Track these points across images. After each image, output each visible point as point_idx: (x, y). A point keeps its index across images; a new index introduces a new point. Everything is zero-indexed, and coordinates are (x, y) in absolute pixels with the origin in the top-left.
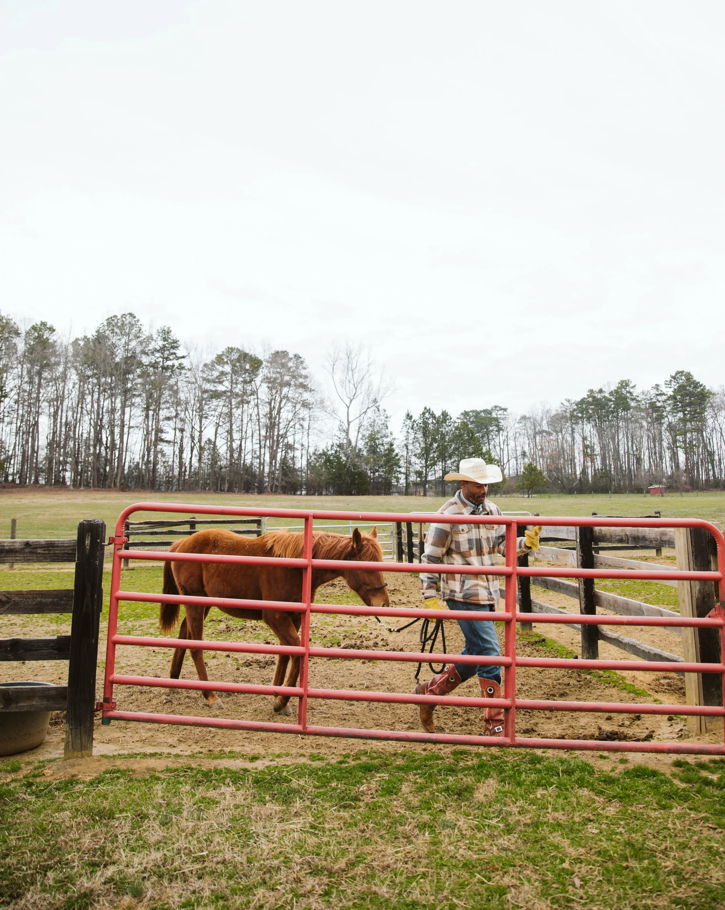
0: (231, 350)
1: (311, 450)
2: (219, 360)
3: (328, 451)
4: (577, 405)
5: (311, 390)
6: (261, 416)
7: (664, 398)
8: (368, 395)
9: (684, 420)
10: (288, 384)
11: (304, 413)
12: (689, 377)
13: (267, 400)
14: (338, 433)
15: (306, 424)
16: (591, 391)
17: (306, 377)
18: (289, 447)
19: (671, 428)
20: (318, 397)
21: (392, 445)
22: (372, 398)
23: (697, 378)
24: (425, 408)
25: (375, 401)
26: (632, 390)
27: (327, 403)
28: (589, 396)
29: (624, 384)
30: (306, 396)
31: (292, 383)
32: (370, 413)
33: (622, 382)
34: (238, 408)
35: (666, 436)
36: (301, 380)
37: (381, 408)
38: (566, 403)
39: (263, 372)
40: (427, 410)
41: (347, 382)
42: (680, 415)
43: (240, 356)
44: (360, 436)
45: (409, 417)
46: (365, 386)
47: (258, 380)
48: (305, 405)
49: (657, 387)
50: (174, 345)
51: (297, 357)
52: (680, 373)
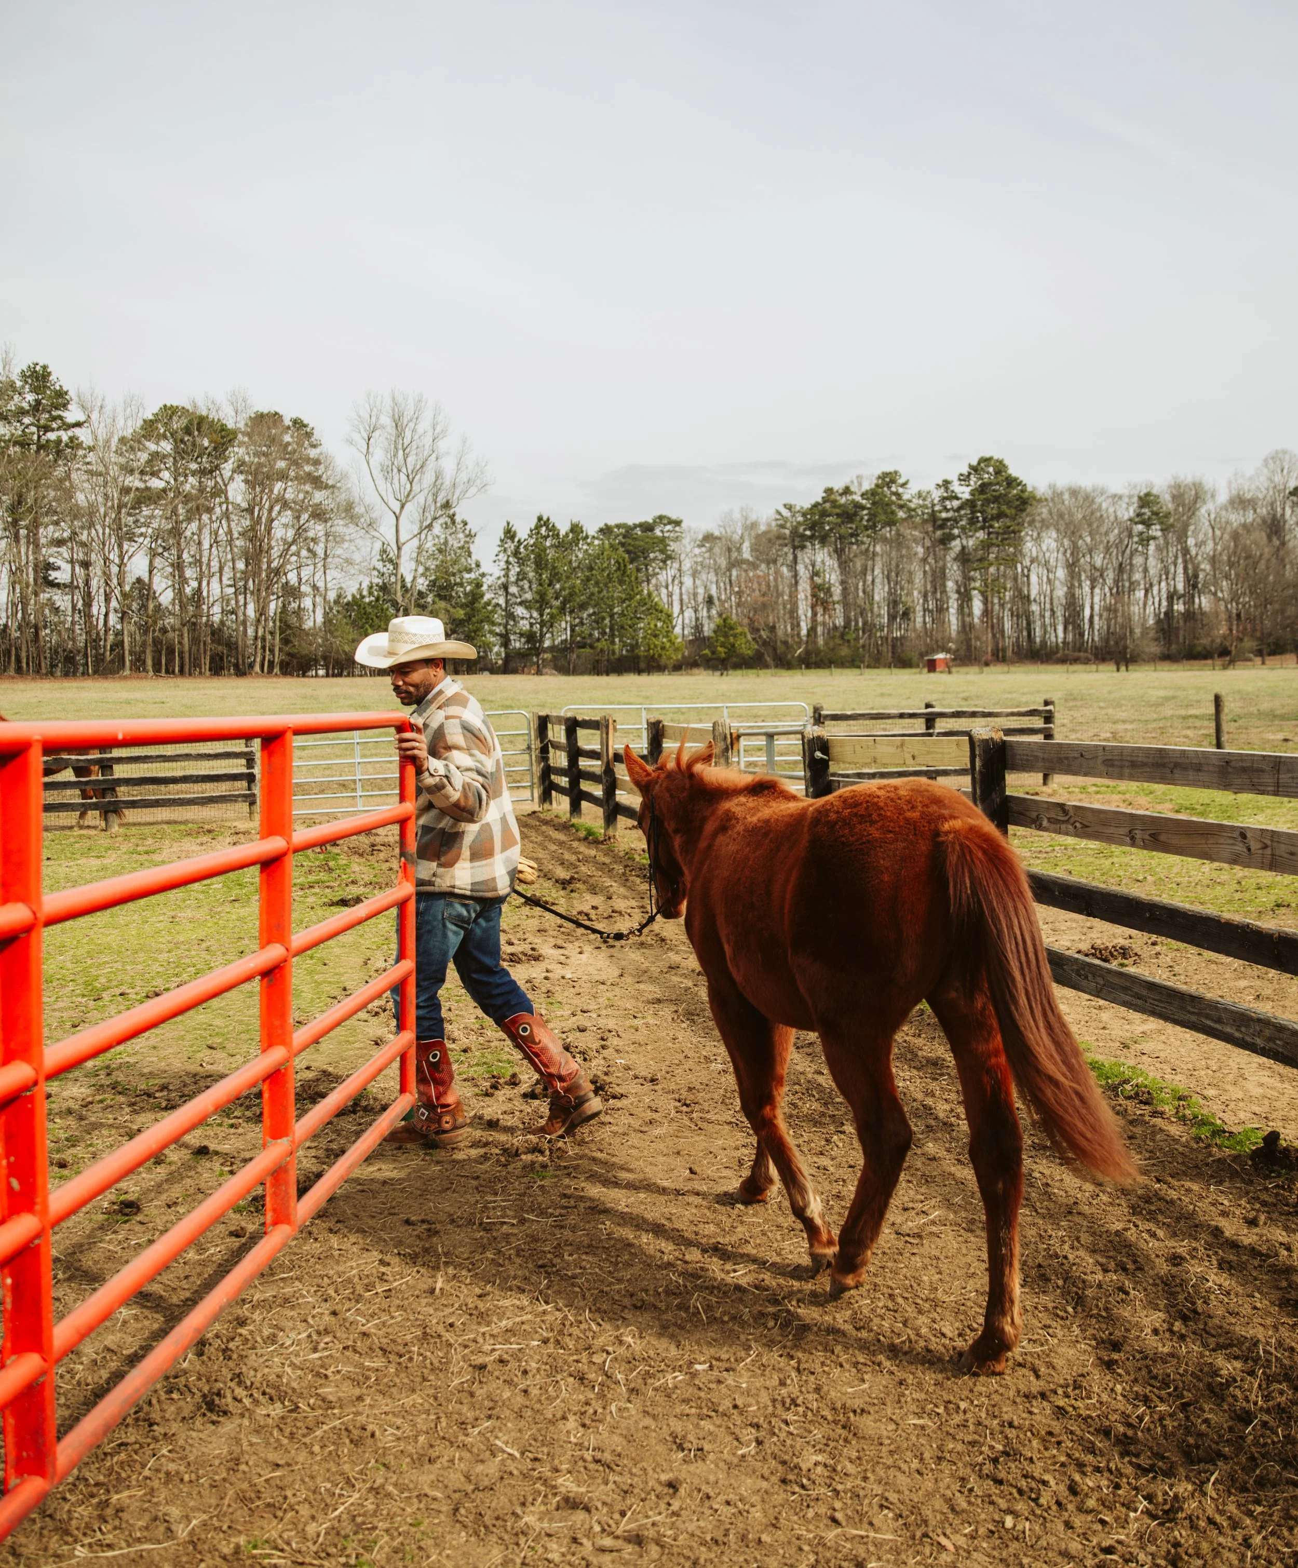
0: (169, 412)
1: (332, 596)
2: (149, 429)
3: (363, 597)
4: (804, 515)
5: (327, 487)
6: (236, 535)
7: (956, 503)
8: (435, 496)
9: (986, 546)
10: (283, 476)
11: (316, 529)
12: (1000, 468)
13: (244, 505)
14: (380, 565)
15: (320, 550)
16: (829, 491)
17: (317, 462)
18: (292, 592)
19: (964, 558)
20: (342, 497)
21: (479, 585)
22: (441, 500)
23: (1013, 470)
24: (540, 519)
25: (447, 505)
26: (901, 490)
27: (359, 510)
28: (825, 500)
29: (888, 479)
30: (319, 496)
31: (292, 474)
32: (437, 529)
33: (885, 475)
34: (189, 520)
35: (954, 570)
36: (308, 468)
37: (458, 519)
38: (785, 513)
39: (237, 452)
40: (542, 522)
41: (395, 470)
42: (981, 535)
43: (191, 422)
44: (421, 569)
45: (509, 534)
46: (428, 478)
47: (227, 468)
48: (319, 514)
49: (946, 483)
50: (61, 399)
51: (298, 424)
52: (986, 460)
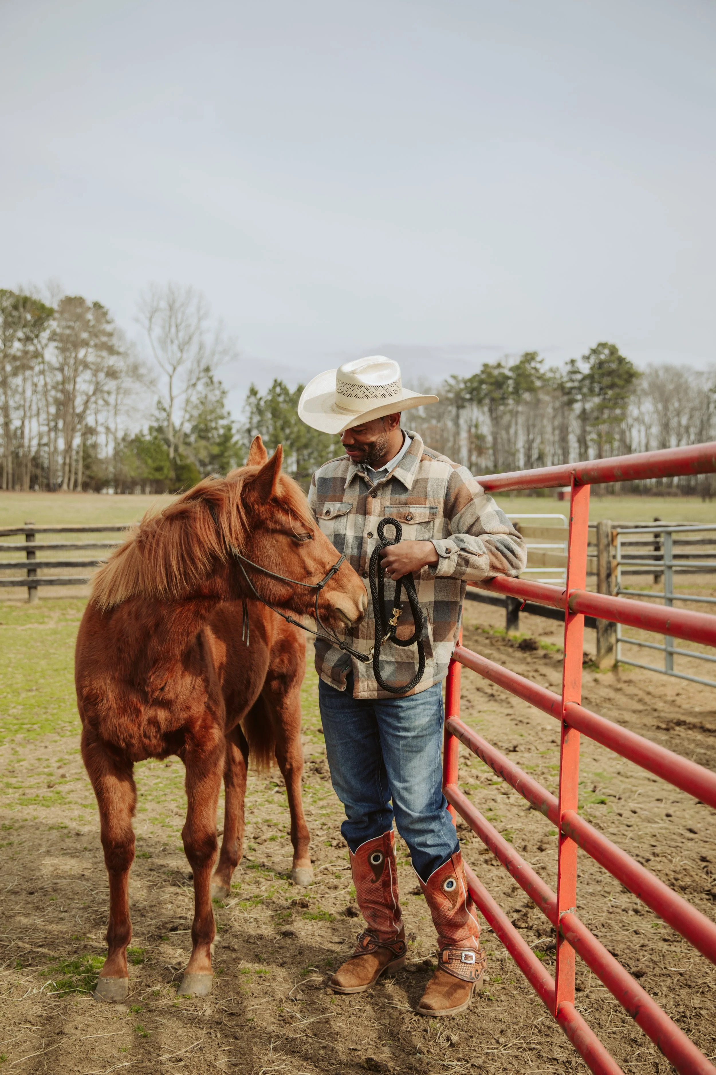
1: (120, 435)
3: (143, 436)
4: (465, 382)
5: (118, 353)
6: (49, 387)
7: (579, 377)
8: (199, 362)
9: (601, 408)
10: (86, 344)
11: (111, 385)
12: (613, 350)
13: (57, 365)
14: (156, 413)
15: (112, 399)
16: (486, 366)
17: (110, 335)
18: (90, 431)
19: (584, 416)
20: (131, 360)
21: (229, 429)
22: (203, 366)
23: (623, 352)
24: (276, 381)
25: (207, 370)
26: (538, 366)
27: (142, 371)
28: (483, 372)
29: (530, 357)
30: (112, 361)
31: (92, 343)
32: (200, 387)
33: (527, 354)
34: (15, 374)
35: (575, 426)
36: (104, 339)
37: (215, 380)
38: (452, 382)
39: (53, 324)
40: (277, 384)
41: (169, 342)
42: (597, 400)
43: (18, 301)
44: (187, 416)
45: (253, 392)
46: (193, 349)
47: (45, 335)
48: (112, 374)
49: (573, 362)
51: (97, 306)
52: (603, 345)
